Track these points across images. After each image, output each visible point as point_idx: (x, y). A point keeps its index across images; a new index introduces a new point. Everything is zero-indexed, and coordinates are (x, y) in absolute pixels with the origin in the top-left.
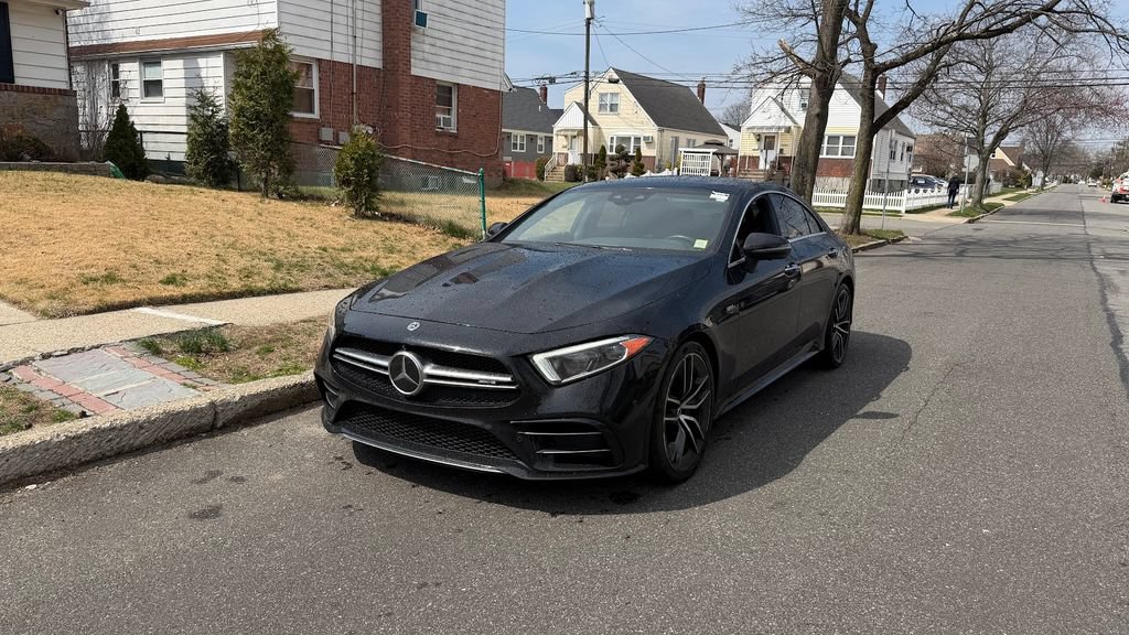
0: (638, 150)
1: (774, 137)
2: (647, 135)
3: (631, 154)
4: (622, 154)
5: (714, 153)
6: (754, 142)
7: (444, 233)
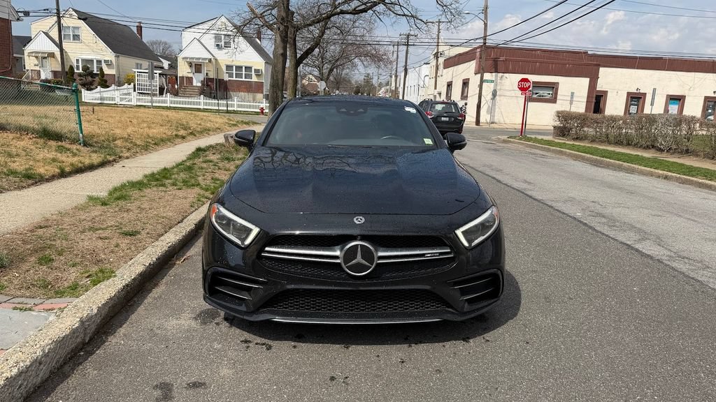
0: (101, 70)
1: (201, 65)
2: (106, 59)
3: (95, 72)
4: (87, 72)
5: (159, 74)
6: (188, 67)
7: (40, 137)
